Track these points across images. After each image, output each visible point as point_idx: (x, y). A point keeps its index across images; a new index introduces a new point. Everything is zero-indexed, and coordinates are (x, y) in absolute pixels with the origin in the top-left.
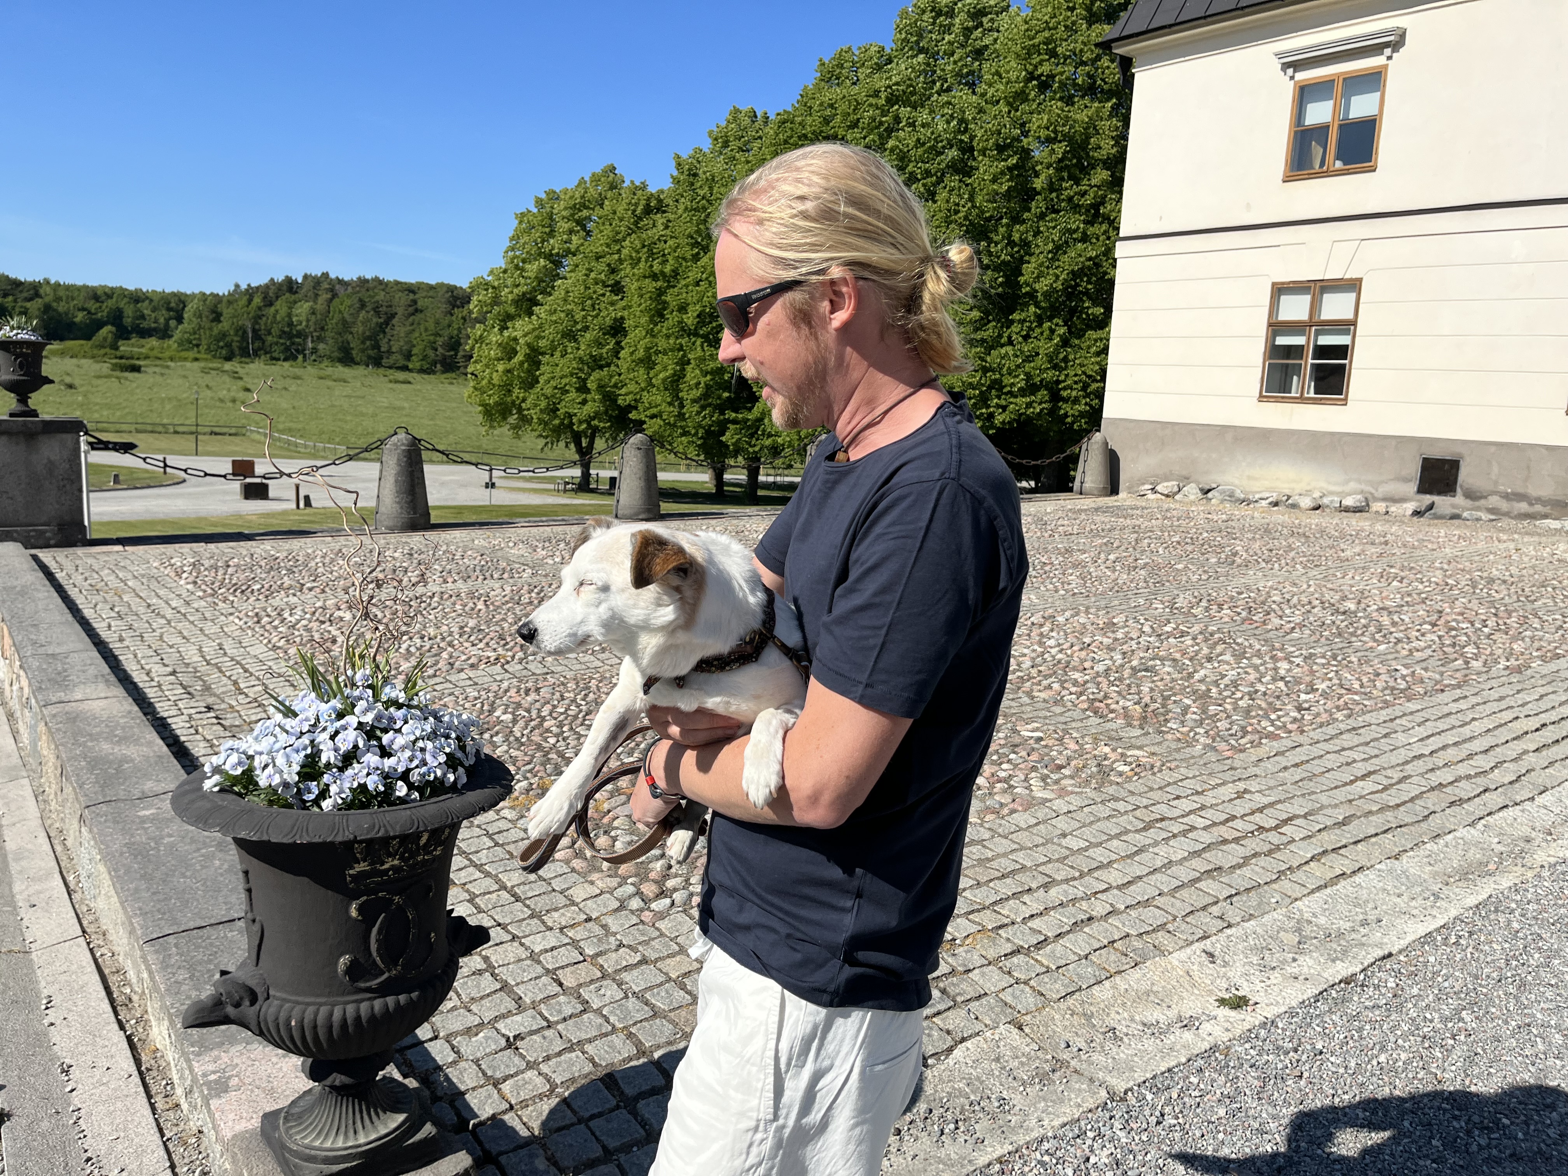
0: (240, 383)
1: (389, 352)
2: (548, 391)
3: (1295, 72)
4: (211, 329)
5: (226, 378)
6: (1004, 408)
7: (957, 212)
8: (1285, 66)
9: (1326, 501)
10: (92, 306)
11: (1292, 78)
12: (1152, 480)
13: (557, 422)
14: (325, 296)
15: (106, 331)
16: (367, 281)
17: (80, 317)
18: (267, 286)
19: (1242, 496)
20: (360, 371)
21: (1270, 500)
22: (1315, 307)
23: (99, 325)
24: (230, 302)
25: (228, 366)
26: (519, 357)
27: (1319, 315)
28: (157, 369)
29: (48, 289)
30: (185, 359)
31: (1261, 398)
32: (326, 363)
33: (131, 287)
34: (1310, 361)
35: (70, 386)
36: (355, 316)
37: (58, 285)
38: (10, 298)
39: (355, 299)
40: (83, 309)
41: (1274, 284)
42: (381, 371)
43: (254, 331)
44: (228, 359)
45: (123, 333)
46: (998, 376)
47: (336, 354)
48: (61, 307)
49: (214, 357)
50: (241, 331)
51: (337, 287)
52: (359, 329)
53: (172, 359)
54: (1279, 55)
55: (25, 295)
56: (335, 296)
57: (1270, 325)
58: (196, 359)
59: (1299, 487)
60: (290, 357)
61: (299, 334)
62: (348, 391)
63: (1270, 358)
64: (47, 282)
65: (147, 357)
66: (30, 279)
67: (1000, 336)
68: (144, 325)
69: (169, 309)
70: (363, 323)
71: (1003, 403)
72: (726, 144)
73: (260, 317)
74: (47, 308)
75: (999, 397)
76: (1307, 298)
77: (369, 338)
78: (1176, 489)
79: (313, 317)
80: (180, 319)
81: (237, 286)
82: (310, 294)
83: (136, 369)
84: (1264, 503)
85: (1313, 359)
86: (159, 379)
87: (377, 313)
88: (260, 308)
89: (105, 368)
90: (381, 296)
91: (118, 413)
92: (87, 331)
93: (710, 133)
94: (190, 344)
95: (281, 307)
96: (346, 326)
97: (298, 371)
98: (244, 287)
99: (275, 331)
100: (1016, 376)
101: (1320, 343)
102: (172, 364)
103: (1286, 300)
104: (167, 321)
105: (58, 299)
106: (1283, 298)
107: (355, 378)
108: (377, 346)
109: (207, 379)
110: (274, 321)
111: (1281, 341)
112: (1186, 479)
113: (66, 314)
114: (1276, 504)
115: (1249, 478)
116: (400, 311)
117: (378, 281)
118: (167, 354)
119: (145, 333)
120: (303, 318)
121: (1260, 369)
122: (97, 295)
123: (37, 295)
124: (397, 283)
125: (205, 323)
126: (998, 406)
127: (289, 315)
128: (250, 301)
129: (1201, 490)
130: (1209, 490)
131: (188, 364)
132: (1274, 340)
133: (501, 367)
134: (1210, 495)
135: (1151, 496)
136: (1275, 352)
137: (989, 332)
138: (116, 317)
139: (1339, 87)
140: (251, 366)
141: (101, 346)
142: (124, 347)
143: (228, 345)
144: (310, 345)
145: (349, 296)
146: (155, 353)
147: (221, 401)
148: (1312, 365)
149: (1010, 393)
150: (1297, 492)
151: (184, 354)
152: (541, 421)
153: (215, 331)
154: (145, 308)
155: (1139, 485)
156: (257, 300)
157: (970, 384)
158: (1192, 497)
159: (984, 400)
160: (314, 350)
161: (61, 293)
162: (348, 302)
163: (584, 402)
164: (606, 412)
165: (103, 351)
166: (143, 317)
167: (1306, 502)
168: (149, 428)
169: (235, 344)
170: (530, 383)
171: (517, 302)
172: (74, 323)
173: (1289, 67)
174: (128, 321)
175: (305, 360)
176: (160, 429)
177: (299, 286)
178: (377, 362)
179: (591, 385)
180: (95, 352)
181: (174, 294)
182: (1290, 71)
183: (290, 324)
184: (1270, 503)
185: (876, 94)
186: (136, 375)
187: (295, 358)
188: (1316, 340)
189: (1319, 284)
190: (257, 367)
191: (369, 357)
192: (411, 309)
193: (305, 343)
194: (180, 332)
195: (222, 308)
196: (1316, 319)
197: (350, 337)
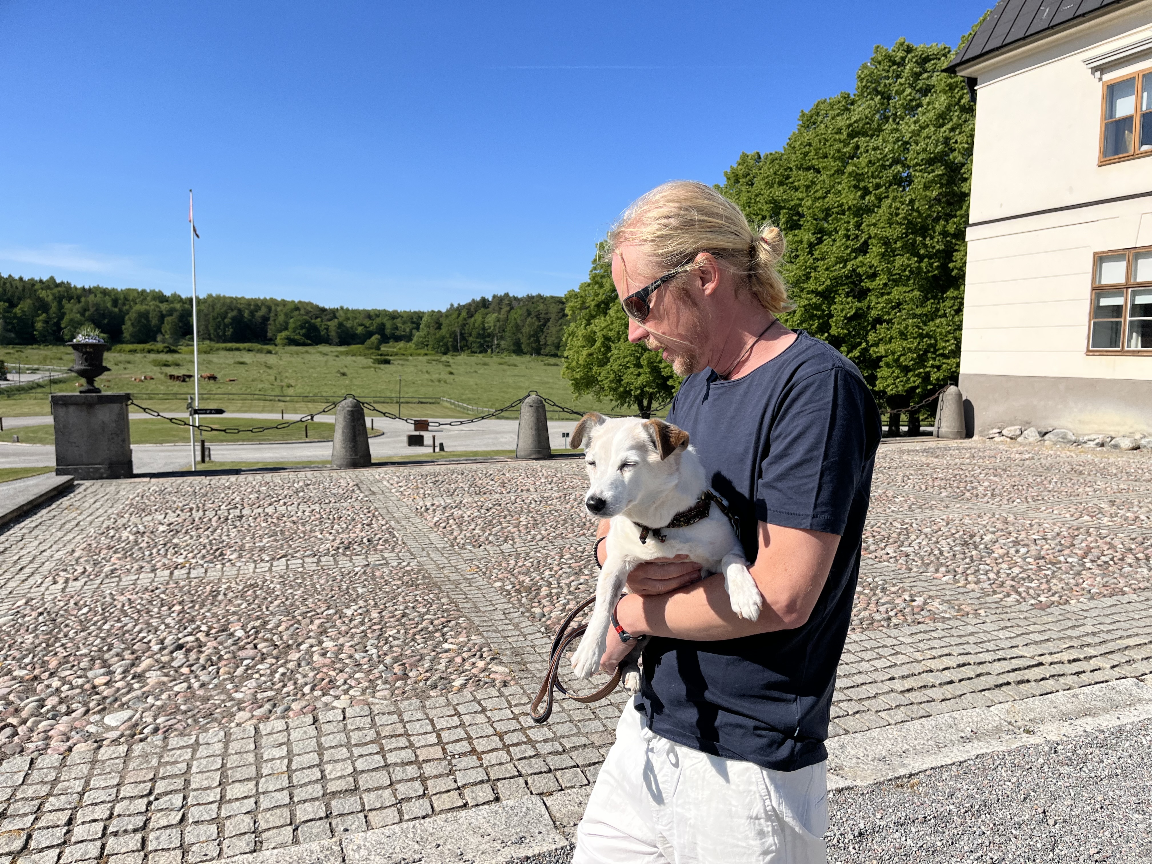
0: (449, 369)
1: (546, 345)
2: (615, 367)
3: (1102, 74)
4: (435, 334)
5: (441, 366)
6: (939, 368)
7: (897, 215)
8: (1095, 70)
9: (1143, 442)
10: (367, 322)
11: (1100, 79)
12: (999, 425)
13: (622, 389)
14: (505, 309)
15: (375, 338)
16: (533, 297)
17: (360, 330)
18: (469, 305)
19: (1074, 438)
20: (527, 358)
21: (1097, 441)
22: (1131, 271)
23: (370, 334)
24: (447, 316)
25: (444, 358)
26: (598, 344)
27: (1135, 278)
28: (401, 362)
29: (341, 313)
30: (419, 355)
31: (1088, 352)
32: (505, 353)
33: (390, 309)
34: (1128, 319)
35: (344, 374)
36: (524, 321)
37: (348, 310)
38: (319, 320)
39: (524, 309)
40: (362, 325)
41: (1095, 254)
42: (540, 358)
43: (461, 334)
44: (445, 353)
45: (385, 339)
46: (933, 341)
47: (512, 348)
48: (349, 324)
49: (437, 352)
50: (453, 335)
51: (514, 302)
52: (526, 330)
53: (411, 355)
54: (1087, 62)
55: (328, 317)
56: (512, 308)
57: (1093, 289)
58: (426, 354)
59: (1125, 429)
60: (483, 350)
61: (489, 335)
62: (516, 371)
63: (1095, 317)
64: (342, 308)
65: (396, 354)
66: (332, 307)
67: (938, 310)
68: (398, 333)
69: (413, 323)
70: (529, 326)
71: (937, 363)
72: (737, 181)
73: (465, 325)
74: (341, 325)
75: (934, 359)
76: (1124, 264)
77: (533, 336)
78: (1018, 432)
79: (498, 324)
80: (418, 329)
81: (452, 305)
82: (497, 308)
83: (387, 362)
84: (1092, 444)
85: (1131, 316)
86: (400, 367)
87: (539, 319)
88: (465, 319)
89: (369, 362)
90: (541, 307)
91: (366, 391)
92: (361, 339)
93: (726, 174)
94: (423, 344)
95: (478, 317)
96: (518, 328)
97: (487, 360)
98: (456, 305)
99: (474, 333)
100: (948, 341)
101: (1137, 302)
102: (410, 358)
103: (1106, 266)
104: (411, 330)
105: (348, 319)
106: (1105, 265)
107: (523, 363)
108: (538, 341)
109: (429, 367)
110: (474, 328)
111: (1105, 302)
112: (1028, 424)
113: (352, 328)
114: (1102, 445)
115: (1080, 422)
116: (553, 316)
117: (540, 297)
118: (409, 352)
119: (398, 339)
120: (492, 324)
121: (1087, 327)
122: (369, 315)
123: (335, 317)
124: (552, 297)
125: (432, 331)
126: (933, 366)
127: (483, 323)
128: (459, 315)
129: (1039, 433)
130: (1046, 433)
131: (420, 358)
132: (1099, 302)
133: (585, 352)
134: (1046, 437)
135: (998, 439)
136: (1098, 311)
137: (929, 306)
138: (381, 330)
139: (1139, 83)
140: (459, 357)
141: (370, 348)
142: (384, 348)
143: (446, 345)
144: (496, 342)
145: (521, 308)
146: (402, 351)
147: (432, 381)
148: (1131, 322)
149: (943, 355)
150: (1122, 434)
151: (419, 351)
152: (611, 389)
153: (438, 336)
154: (399, 323)
155: (989, 429)
156: (464, 314)
157: (909, 349)
158: (1031, 439)
159: (921, 360)
160: (498, 345)
161: (349, 315)
162: (520, 312)
163: (639, 375)
164: (654, 382)
165: (371, 351)
166: (397, 328)
167: (1126, 443)
168: (382, 400)
169: (450, 344)
170: (604, 362)
171: (598, 306)
172: (356, 334)
173: (1097, 70)
174: (388, 331)
175: (492, 352)
176: (388, 400)
177: (490, 303)
178: (538, 352)
179: (644, 362)
180: (367, 352)
181: (415, 313)
182: (1098, 74)
183: (484, 329)
184: (1097, 444)
185: (839, 131)
186: (387, 366)
187: (486, 351)
188: (1133, 300)
189: (1132, 251)
190: (463, 358)
191: (533, 348)
192: (560, 315)
193: (492, 341)
194: (417, 336)
195: (442, 320)
196: (1132, 281)
197: (520, 336)
